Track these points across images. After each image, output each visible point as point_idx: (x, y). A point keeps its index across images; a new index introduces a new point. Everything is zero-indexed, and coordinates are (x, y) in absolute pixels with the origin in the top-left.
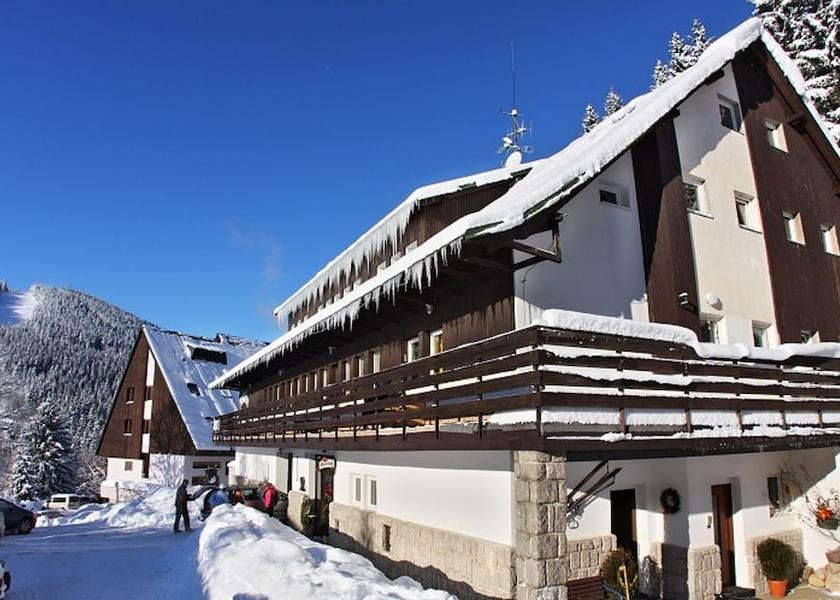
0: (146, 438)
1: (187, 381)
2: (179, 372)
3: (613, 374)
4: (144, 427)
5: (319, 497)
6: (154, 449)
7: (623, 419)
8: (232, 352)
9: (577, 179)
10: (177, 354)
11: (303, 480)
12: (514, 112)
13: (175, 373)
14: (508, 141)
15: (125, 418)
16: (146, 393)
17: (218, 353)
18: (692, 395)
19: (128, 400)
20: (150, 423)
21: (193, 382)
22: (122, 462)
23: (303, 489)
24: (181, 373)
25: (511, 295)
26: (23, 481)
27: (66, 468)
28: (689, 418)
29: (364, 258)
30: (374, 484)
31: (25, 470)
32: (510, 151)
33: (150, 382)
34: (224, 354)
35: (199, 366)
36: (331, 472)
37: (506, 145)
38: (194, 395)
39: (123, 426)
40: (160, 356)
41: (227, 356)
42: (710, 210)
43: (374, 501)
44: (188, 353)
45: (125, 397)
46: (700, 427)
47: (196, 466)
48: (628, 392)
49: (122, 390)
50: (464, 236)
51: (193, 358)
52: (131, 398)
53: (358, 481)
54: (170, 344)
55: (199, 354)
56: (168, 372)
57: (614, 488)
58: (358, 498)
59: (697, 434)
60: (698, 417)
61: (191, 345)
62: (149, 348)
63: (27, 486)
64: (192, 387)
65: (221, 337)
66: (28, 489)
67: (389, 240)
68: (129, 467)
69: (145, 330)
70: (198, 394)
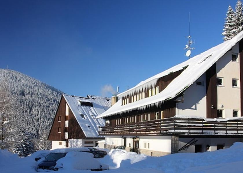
0: (67, 134)
1: (80, 114)
2: (77, 110)
3: (187, 124)
4: (65, 130)
5: (134, 148)
6: (70, 137)
7: (189, 131)
8: (94, 102)
9: (187, 86)
10: (76, 104)
11: (130, 144)
12: (189, 37)
13: (76, 111)
14: (187, 46)
15: (58, 127)
16: (66, 118)
17: (89, 103)
18: (203, 128)
19: (59, 120)
20: (68, 129)
21: (82, 114)
22: (58, 142)
23: (130, 146)
24: (78, 111)
25: (175, 107)
26: (17, 150)
27: (29, 146)
28: (203, 131)
29: (146, 88)
30: (149, 144)
31: (18, 146)
32: (187, 49)
33: (67, 114)
34: (92, 103)
35: (84, 108)
36: (138, 142)
37: (186, 47)
38: (83, 119)
39: (58, 130)
40: (70, 105)
41: (93, 104)
42: (224, 85)
43: (149, 148)
44: (79, 103)
45: (58, 119)
46: (205, 133)
47: (86, 143)
48: (190, 127)
49: (56, 117)
50: (165, 100)
51: (81, 105)
52: (60, 120)
53: (145, 143)
54: (73, 100)
55: (83, 104)
56: (73, 110)
57: (196, 144)
58: (145, 147)
59: (204, 134)
60: (204, 131)
61: (80, 100)
62: (66, 102)
63: (19, 152)
64: (82, 116)
65: (89, 96)
66: (20, 153)
67: (152, 86)
68: (60, 144)
69: (64, 96)
70: (85, 118)
